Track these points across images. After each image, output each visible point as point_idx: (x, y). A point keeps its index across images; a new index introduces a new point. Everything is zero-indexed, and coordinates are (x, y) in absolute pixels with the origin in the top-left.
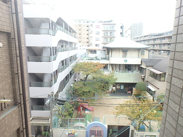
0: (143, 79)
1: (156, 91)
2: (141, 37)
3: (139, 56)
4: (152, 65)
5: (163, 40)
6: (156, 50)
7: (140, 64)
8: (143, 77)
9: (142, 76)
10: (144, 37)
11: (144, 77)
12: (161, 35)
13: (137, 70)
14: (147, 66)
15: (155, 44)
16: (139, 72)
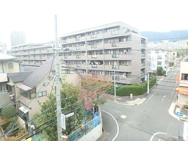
0: (14, 100)
1: (29, 112)
2: (20, 47)
3: (3, 70)
4: (22, 81)
5: (43, 51)
6: (37, 61)
7: (7, 81)
8: (12, 98)
9: (11, 96)
10: (23, 47)
11: (14, 96)
12: (41, 45)
13: (5, 90)
14: (15, 83)
15: (36, 55)
16: (7, 92)
